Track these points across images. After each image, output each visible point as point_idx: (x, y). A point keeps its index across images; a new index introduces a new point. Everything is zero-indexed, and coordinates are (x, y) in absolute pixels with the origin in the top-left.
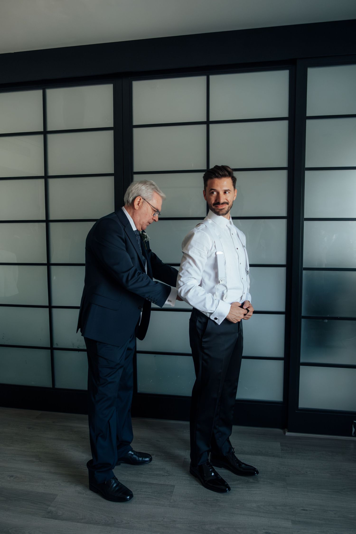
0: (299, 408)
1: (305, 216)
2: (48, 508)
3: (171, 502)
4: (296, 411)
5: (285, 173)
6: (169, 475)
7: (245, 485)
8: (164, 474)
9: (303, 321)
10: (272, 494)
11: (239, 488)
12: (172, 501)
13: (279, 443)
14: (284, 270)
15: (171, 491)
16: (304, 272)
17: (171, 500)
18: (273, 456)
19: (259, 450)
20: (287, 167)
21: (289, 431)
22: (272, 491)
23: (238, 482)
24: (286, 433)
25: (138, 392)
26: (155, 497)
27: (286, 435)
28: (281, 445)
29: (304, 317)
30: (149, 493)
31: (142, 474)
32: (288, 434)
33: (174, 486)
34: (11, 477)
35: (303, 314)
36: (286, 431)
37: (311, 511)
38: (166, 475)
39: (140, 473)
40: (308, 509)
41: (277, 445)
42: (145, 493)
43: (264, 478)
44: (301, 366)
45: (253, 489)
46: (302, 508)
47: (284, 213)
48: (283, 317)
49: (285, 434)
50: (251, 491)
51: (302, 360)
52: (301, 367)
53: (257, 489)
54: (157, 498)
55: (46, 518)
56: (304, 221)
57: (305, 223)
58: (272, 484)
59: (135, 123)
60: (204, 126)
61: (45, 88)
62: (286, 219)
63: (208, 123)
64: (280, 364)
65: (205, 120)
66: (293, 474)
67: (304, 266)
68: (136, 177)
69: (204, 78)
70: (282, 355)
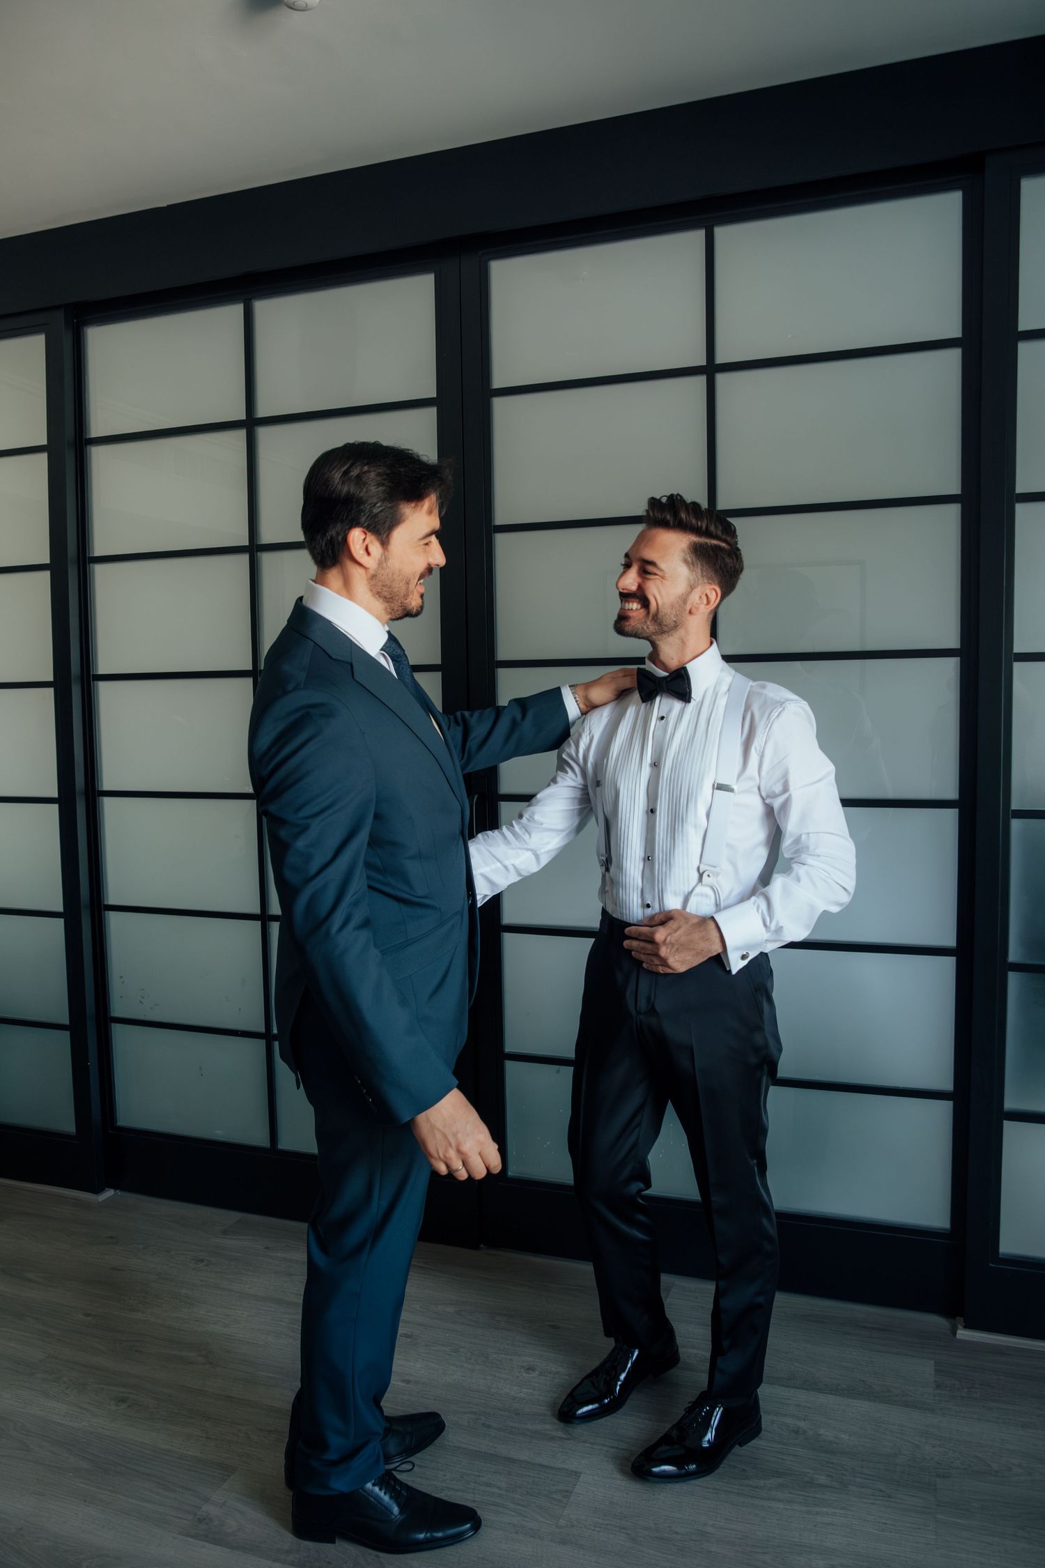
0: (1000, 1256)
1: (1018, 648)
2: (200, 1508)
3: (560, 1524)
4: (991, 1265)
5: (954, 510)
6: (568, 1439)
7: (798, 1492)
8: (554, 1434)
9: (1013, 979)
10: (883, 1530)
11: (779, 1500)
12: (562, 1522)
13: (933, 1362)
14: (951, 815)
15: (567, 1491)
16: (1015, 824)
17: (561, 1520)
18: (906, 1406)
19: (862, 1381)
20: (960, 493)
21: (968, 1326)
22: (884, 1521)
23: (780, 1480)
24: (960, 1333)
25: (510, 1173)
26: (516, 1507)
27: (958, 1336)
28: (936, 1370)
29: (1017, 967)
30: (499, 1488)
31: (489, 1427)
32: (963, 1334)
33: (577, 1474)
34: (119, 1401)
35: (1014, 955)
36: (960, 1327)
38: (562, 1438)
39: (483, 1425)
41: (923, 1368)
42: (488, 1489)
43: (862, 1476)
44: (1006, 1123)
45: (825, 1510)
47: (950, 638)
48: (949, 963)
49: (954, 1332)
50: (817, 1513)
51: (1009, 1104)
52: (1008, 1126)
53: (838, 1511)
54: (521, 1508)
55: (188, 1536)
56: (1014, 661)
57: (1018, 667)
58: (890, 1497)
59: (498, 382)
60: (700, 381)
61: (250, 299)
62: (959, 658)
63: (711, 370)
64: (942, 1111)
65: (702, 361)
66: (965, 1469)
67: (1015, 806)
68: (501, 539)
69: (699, 235)
70: (945, 1082)
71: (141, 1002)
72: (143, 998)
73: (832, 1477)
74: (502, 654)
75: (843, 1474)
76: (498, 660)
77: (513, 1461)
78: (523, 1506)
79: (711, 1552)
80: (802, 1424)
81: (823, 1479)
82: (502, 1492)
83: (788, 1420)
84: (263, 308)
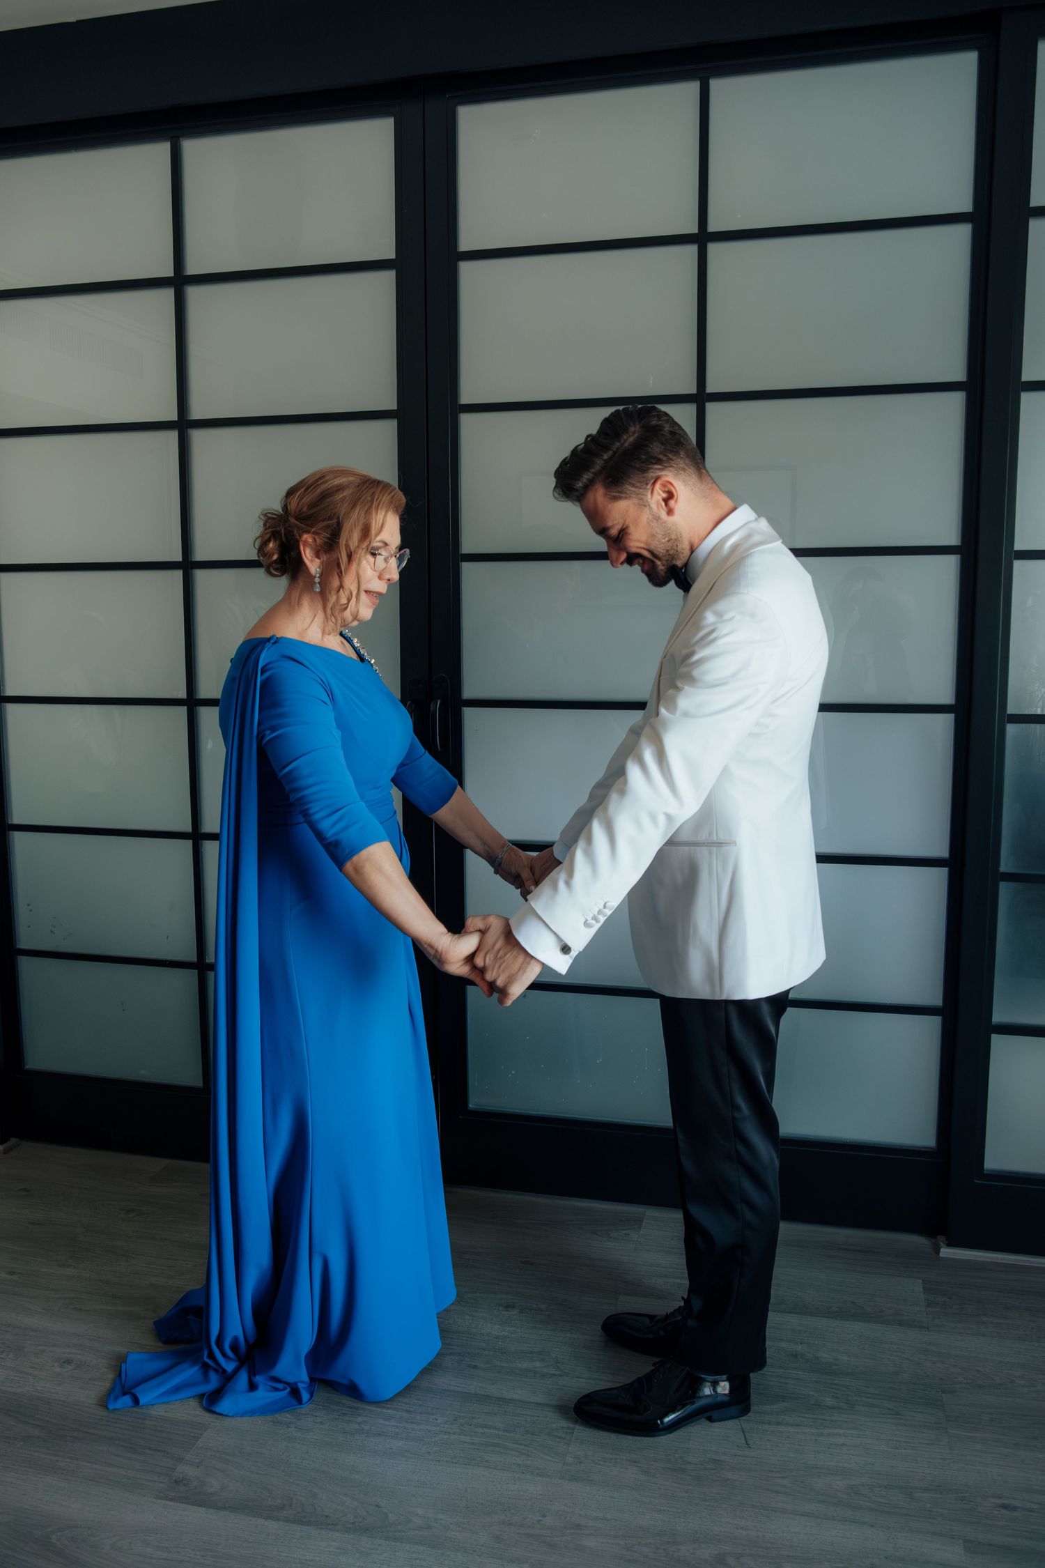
0: (985, 1172)
1: (1019, 545)
2: (175, 1469)
3: (566, 1461)
4: (976, 1181)
5: (957, 400)
6: (561, 1376)
7: (807, 1416)
8: (545, 1370)
9: (1004, 889)
10: (897, 1448)
11: (788, 1424)
12: (569, 1459)
13: (920, 1281)
14: (947, 720)
15: (569, 1428)
16: (1011, 729)
17: (567, 1458)
18: (900, 1324)
19: (853, 1303)
20: (964, 379)
21: (951, 1244)
22: (898, 1439)
24: (942, 1250)
25: (470, 1106)
26: (515, 1446)
27: (941, 1255)
28: (924, 1288)
29: (1008, 877)
30: (495, 1428)
31: (475, 1367)
32: (946, 1252)
34: (64, 1362)
35: (1006, 864)
36: (942, 1244)
37: (1032, 1511)
38: (554, 1375)
39: (469, 1366)
40: (1019, 1505)
41: (911, 1287)
42: (486, 1430)
43: (868, 1395)
44: (993, 1036)
45: (837, 1431)
46: (999, 1502)
47: (950, 534)
48: (942, 874)
49: (938, 1252)
50: (829, 1435)
51: (998, 1017)
52: (996, 1039)
53: (849, 1431)
54: (522, 1447)
55: (166, 1498)
56: (1015, 559)
57: (1018, 565)
58: (899, 1415)
59: (466, 242)
60: (691, 250)
61: (179, 137)
62: (959, 556)
63: (702, 238)
64: (930, 1027)
65: (693, 228)
66: (968, 1383)
67: (1011, 710)
68: (466, 420)
69: (693, 88)
70: (934, 997)
71: (52, 932)
72: (54, 927)
73: (837, 1398)
74: (467, 547)
75: (848, 1395)
76: (463, 553)
77: (502, 1400)
78: (525, 1445)
79: (728, 1480)
80: (799, 1348)
81: (829, 1401)
82: (500, 1433)
83: (784, 1345)
84: (193, 148)
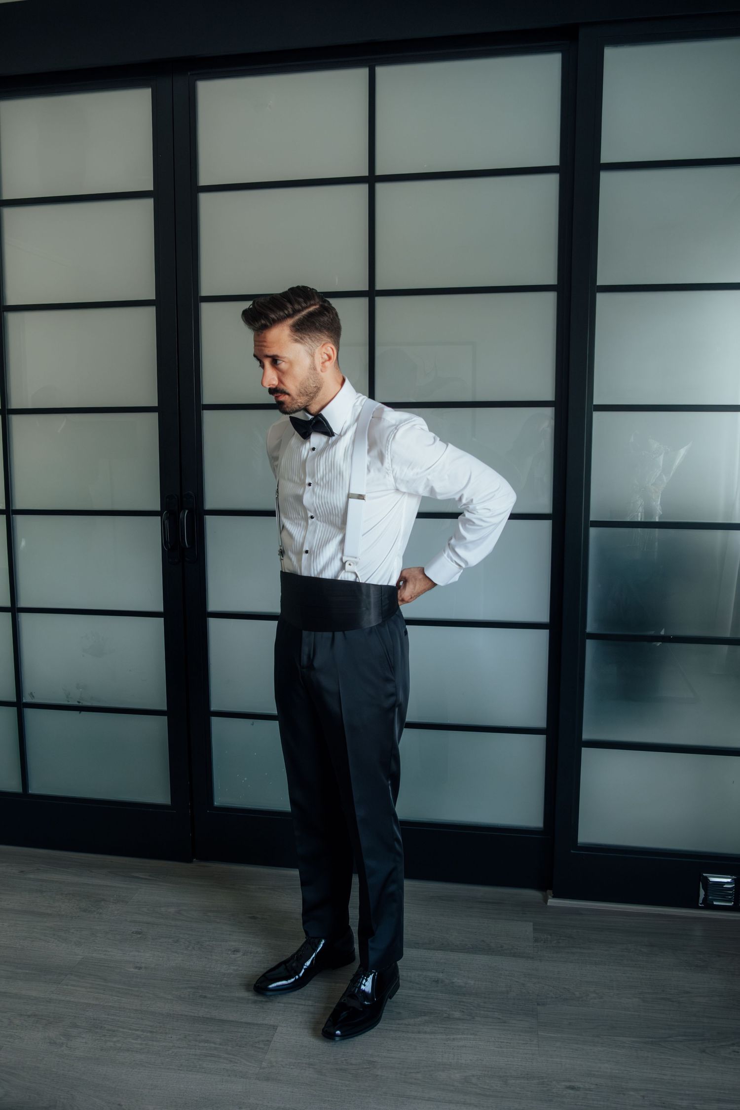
0: (578, 845)
1: (596, 401)
3: (262, 1066)
4: (572, 851)
5: (550, 298)
9: (590, 645)
10: (501, 1048)
11: (425, 1033)
12: (264, 1064)
13: (532, 924)
14: (547, 525)
15: (268, 1041)
16: (593, 531)
18: (514, 956)
19: (483, 941)
20: (556, 283)
21: (555, 896)
22: (502, 1041)
23: (427, 1018)
24: (549, 900)
25: (215, 803)
26: (226, 1056)
27: (548, 904)
28: (534, 929)
29: (592, 636)
30: (215, 1043)
31: (205, 997)
32: (552, 902)
33: (275, 1028)
35: (590, 629)
36: (550, 897)
37: (590, 1090)
39: (201, 996)
40: (582, 1086)
41: (525, 929)
42: (206, 1044)
43: (485, 1009)
44: (583, 749)
45: (459, 1036)
46: (568, 1084)
47: (548, 394)
48: (544, 634)
49: (546, 901)
50: (454, 1039)
51: (586, 736)
52: (584, 750)
53: (469, 1037)
54: (232, 1056)
56: (594, 411)
57: (596, 415)
58: (505, 1022)
59: (204, 179)
60: (364, 188)
62: (554, 408)
63: (372, 180)
64: (538, 743)
65: (365, 173)
66: (556, 998)
67: (592, 518)
68: (205, 307)
69: (362, 73)
70: (541, 722)
73: (463, 1012)
74: (207, 399)
75: (471, 1009)
76: (204, 403)
77: (223, 1021)
78: (233, 1055)
79: (378, 1075)
80: (441, 976)
81: (457, 1014)
82: (217, 1046)
83: (430, 974)
